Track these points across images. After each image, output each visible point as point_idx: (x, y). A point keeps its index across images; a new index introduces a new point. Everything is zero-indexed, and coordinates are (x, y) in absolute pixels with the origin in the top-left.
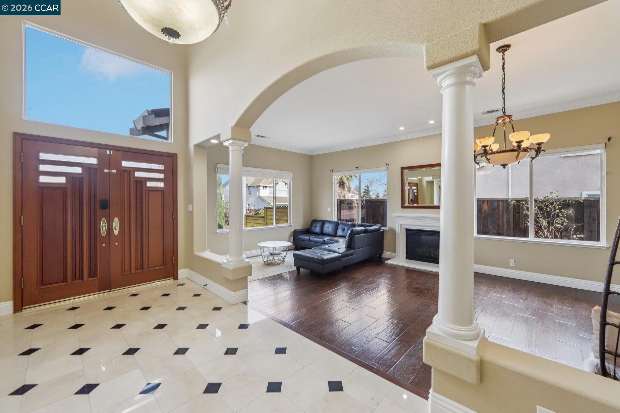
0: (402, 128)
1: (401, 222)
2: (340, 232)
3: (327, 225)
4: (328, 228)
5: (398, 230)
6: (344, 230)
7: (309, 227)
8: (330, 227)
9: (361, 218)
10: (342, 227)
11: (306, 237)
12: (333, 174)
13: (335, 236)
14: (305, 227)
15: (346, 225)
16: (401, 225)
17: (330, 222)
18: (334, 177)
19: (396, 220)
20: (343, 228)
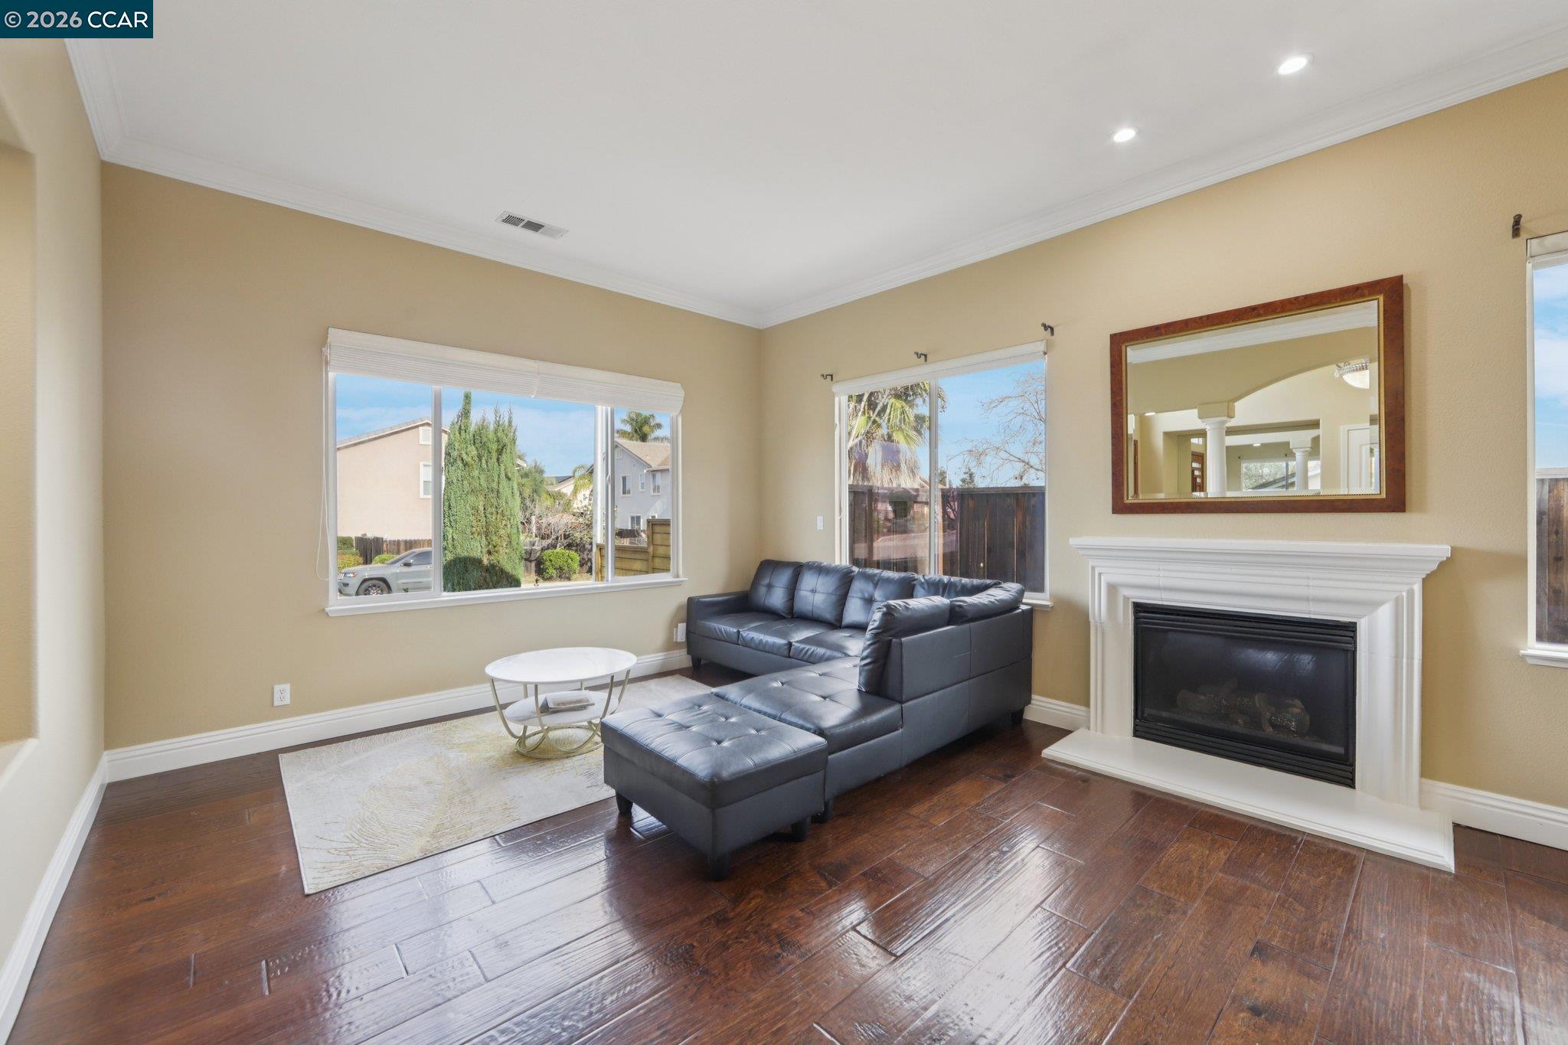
0: (1125, 135)
1: (1113, 573)
2: (854, 612)
3: (809, 581)
4: (815, 594)
5: (1098, 608)
6: (869, 601)
7: (747, 588)
8: (820, 588)
9: (944, 555)
10: (862, 592)
11: (725, 627)
12: (834, 390)
13: (836, 624)
14: (737, 587)
15: (876, 582)
16: (1112, 589)
17: (820, 570)
18: (837, 399)
19: (1091, 563)
20: (866, 595)
